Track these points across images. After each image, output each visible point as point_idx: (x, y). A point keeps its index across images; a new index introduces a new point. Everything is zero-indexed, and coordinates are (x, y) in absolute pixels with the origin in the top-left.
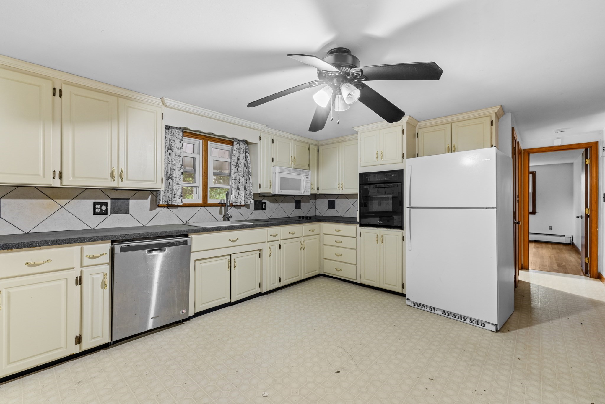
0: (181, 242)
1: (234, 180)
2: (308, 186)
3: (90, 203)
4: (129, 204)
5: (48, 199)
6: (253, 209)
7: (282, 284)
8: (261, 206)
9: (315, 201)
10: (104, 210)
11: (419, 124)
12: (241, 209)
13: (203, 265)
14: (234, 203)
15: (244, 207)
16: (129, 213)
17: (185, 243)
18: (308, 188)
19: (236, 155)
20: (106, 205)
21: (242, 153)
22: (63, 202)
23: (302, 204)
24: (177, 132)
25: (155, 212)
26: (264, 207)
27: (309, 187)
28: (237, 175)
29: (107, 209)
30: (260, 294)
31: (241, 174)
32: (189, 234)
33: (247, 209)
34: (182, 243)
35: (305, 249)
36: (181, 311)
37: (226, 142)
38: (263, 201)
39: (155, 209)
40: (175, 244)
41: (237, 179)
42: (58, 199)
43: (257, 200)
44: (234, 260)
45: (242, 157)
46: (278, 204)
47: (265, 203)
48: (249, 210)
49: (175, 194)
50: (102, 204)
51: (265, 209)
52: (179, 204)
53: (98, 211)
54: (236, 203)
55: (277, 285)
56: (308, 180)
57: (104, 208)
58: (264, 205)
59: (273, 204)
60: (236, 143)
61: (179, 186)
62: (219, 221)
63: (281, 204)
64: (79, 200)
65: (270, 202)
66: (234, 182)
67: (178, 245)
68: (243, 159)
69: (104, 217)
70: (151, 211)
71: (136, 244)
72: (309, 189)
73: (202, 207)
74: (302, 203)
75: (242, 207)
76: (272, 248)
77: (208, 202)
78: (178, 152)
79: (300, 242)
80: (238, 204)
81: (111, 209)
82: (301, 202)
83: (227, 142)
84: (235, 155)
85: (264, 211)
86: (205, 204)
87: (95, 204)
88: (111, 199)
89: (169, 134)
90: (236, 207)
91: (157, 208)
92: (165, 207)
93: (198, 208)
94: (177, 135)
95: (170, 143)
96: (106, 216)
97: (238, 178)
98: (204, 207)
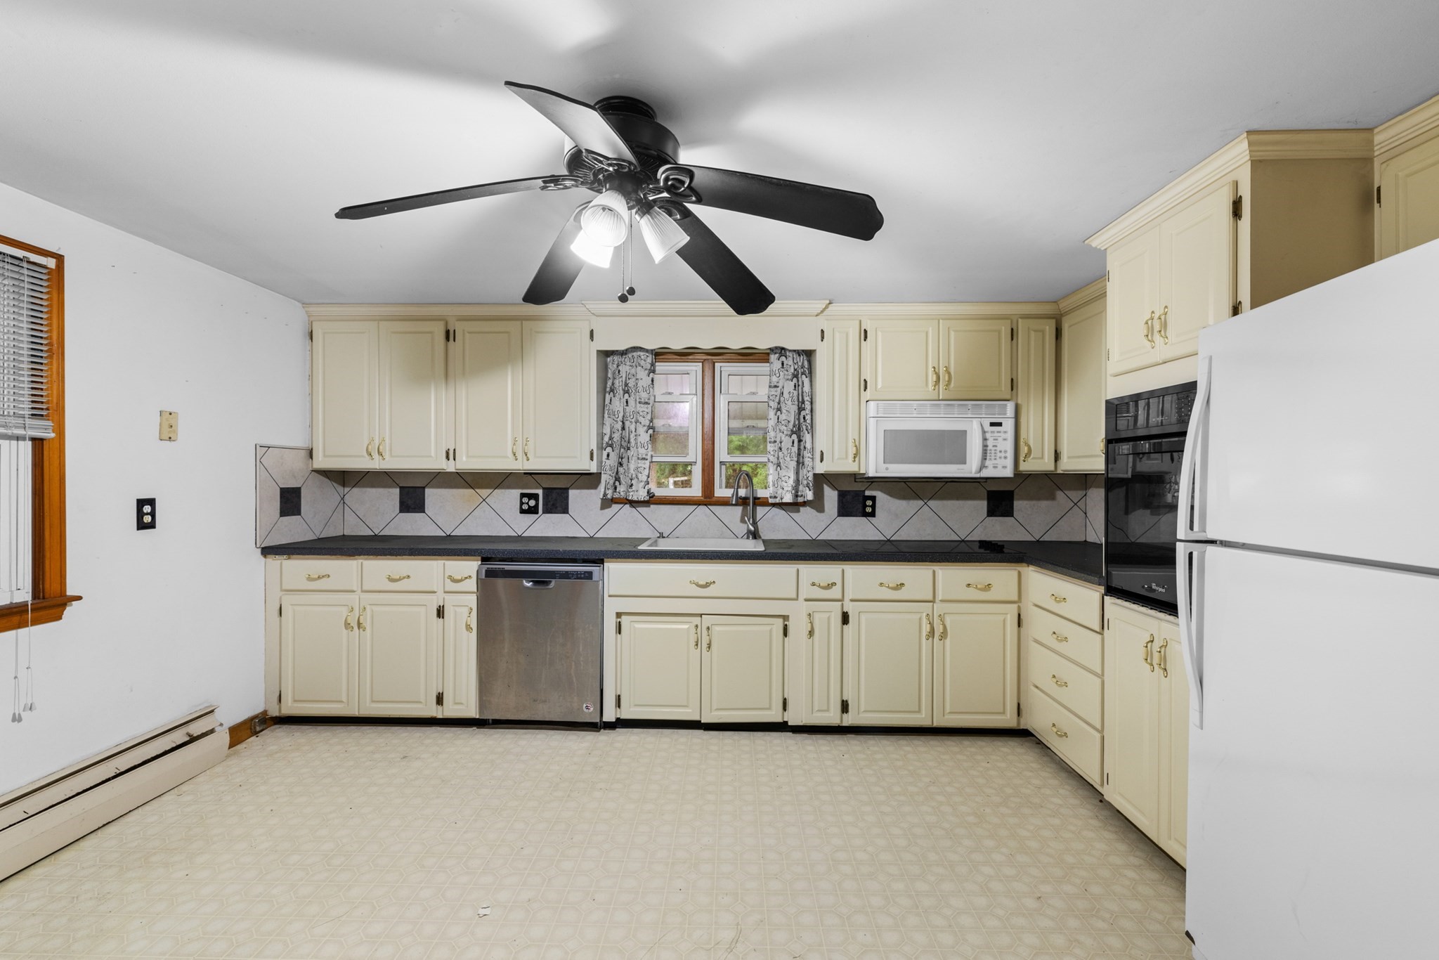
0: (581, 574)
1: (772, 445)
2: (998, 449)
3: (515, 494)
4: (567, 497)
5: (466, 488)
6: (836, 515)
7: (848, 720)
8: (860, 506)
9: (1081, 493)
10: (533, 507)
11: (1378, 139)
12: (798, 511)
13: (638, 626)
14: (771, 497)
15: (808, 509)
16: (568, 513)
17: (589, 576)
18: (1003, 455)
19: (777, 385)
20: (535, 497)
21: (790, 377)
22: (484, 492)
23: (1018, 504)
24: (642, 357)
25: (609, 512)
26: (869, 510)
27: (1006, 452)
28: (778, 431)
29: (537, 505)
30: (781, 727)
31: (786, 430)
32: (605, 560)
33: (818, 514)
34: (582, 576)
35: (948, 641)
36: (585, 705)
37: (757, 358)
38: (868, 493)
39: (610, 507)
40: (571, 576)
41: (778, 442)
42: (479, 488)
43: (846, 491)
44: (708, 628)
45: (789, 386)
46: (921, 503)
47: (873, 499)
48: (822, 514)
49: (631, 480)
50: (530, 496)
51: (873, 514)
52: (642, 499)
53: (525, 507)
54: (775, 497)
55: (832, 717)
56: (999, 432)
57: (532, 503)
58: (869, 503)
59: (903, 503)
60: (778, 355)
61: (645, 464)
62: (740, 537)
63: (931, 503)
64: (503, 490)
65: (891, 496)
66: (772, 449)
67: (575, 579)
68: (792, 391)
69: (533, 517)
70: (603, 511)
71: (507, 568)
72: (1005, 458)
73: (700, 505)
74: (1019, 499)
75: (801, 509)
76: (817, 617)
77: (715, 495)
78: (644, 395)
79: (925, 614)
80: (777, 501)
81: (543, 505)
82: (1015, 497)
83: (760, 358)
84: (775, 384)
85: (869, 518)
86: (708, 499)
87: (523, 495)
88: (544, 489)
89: (628, 363)
90: (784, 507)
91: (613, 505)
92: (626, 504)
93: (692, 508)
94: (642, 363)
95: (626, 380)
96: (536, 516)
97: (778, 440)
98: (705, 505)
